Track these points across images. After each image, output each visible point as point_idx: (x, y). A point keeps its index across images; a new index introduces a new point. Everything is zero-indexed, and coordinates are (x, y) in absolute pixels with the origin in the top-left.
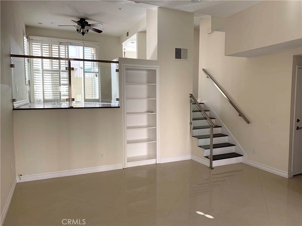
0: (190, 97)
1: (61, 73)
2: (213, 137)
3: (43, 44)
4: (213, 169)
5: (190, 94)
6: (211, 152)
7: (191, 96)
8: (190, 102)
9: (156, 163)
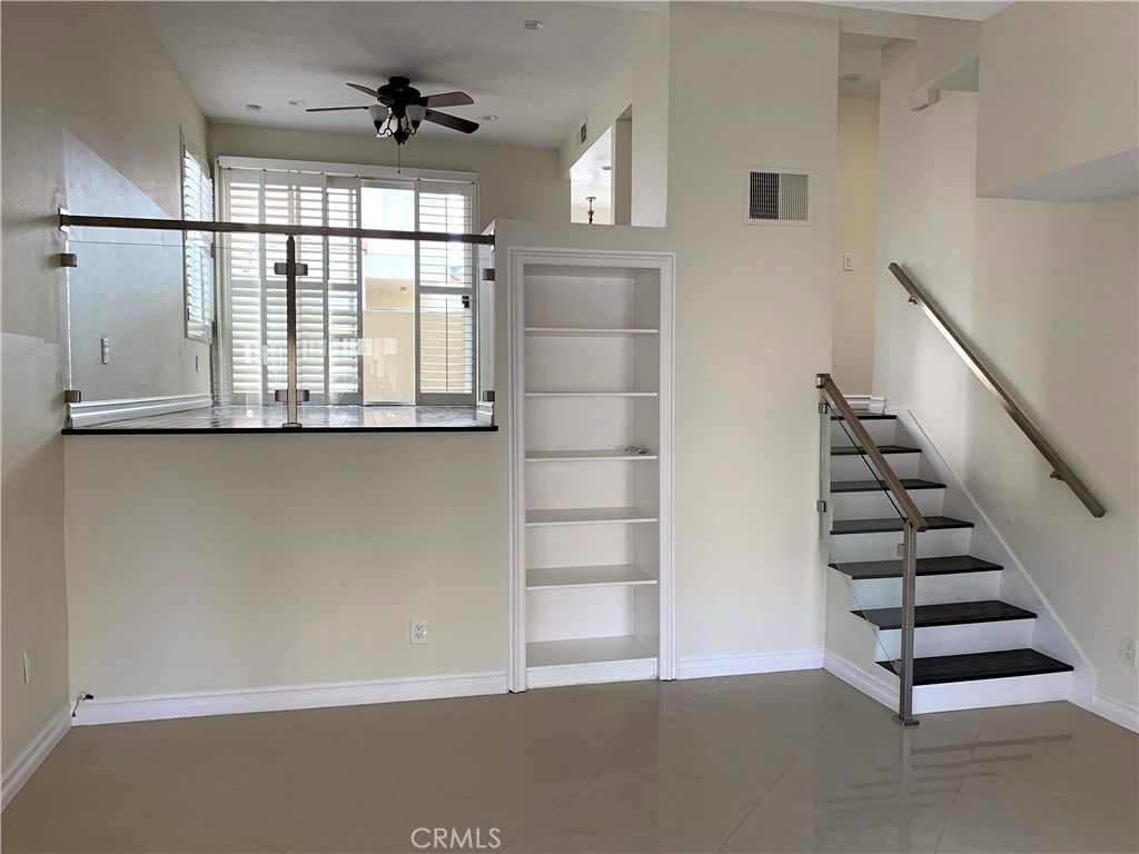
0: (821, 387)
1: (330, 293)
2: (918, 574)
3: (267, 186)
4: (917, 723)
5: (821, 376)
6: (907, 643)
7: (826, 382)
8: (820, 411)
9: (658, 679)
